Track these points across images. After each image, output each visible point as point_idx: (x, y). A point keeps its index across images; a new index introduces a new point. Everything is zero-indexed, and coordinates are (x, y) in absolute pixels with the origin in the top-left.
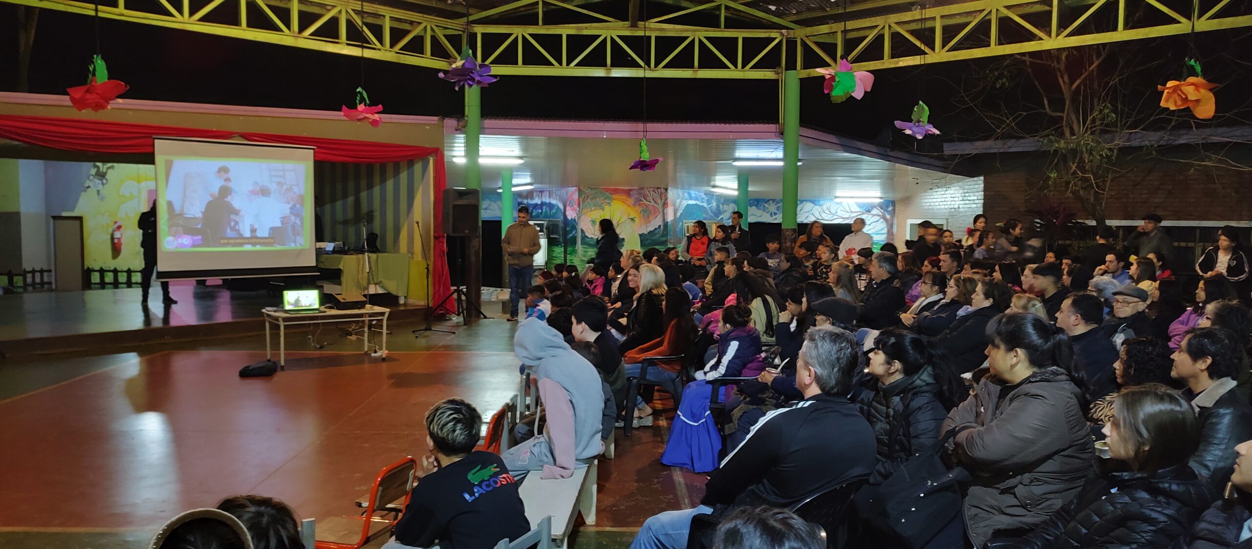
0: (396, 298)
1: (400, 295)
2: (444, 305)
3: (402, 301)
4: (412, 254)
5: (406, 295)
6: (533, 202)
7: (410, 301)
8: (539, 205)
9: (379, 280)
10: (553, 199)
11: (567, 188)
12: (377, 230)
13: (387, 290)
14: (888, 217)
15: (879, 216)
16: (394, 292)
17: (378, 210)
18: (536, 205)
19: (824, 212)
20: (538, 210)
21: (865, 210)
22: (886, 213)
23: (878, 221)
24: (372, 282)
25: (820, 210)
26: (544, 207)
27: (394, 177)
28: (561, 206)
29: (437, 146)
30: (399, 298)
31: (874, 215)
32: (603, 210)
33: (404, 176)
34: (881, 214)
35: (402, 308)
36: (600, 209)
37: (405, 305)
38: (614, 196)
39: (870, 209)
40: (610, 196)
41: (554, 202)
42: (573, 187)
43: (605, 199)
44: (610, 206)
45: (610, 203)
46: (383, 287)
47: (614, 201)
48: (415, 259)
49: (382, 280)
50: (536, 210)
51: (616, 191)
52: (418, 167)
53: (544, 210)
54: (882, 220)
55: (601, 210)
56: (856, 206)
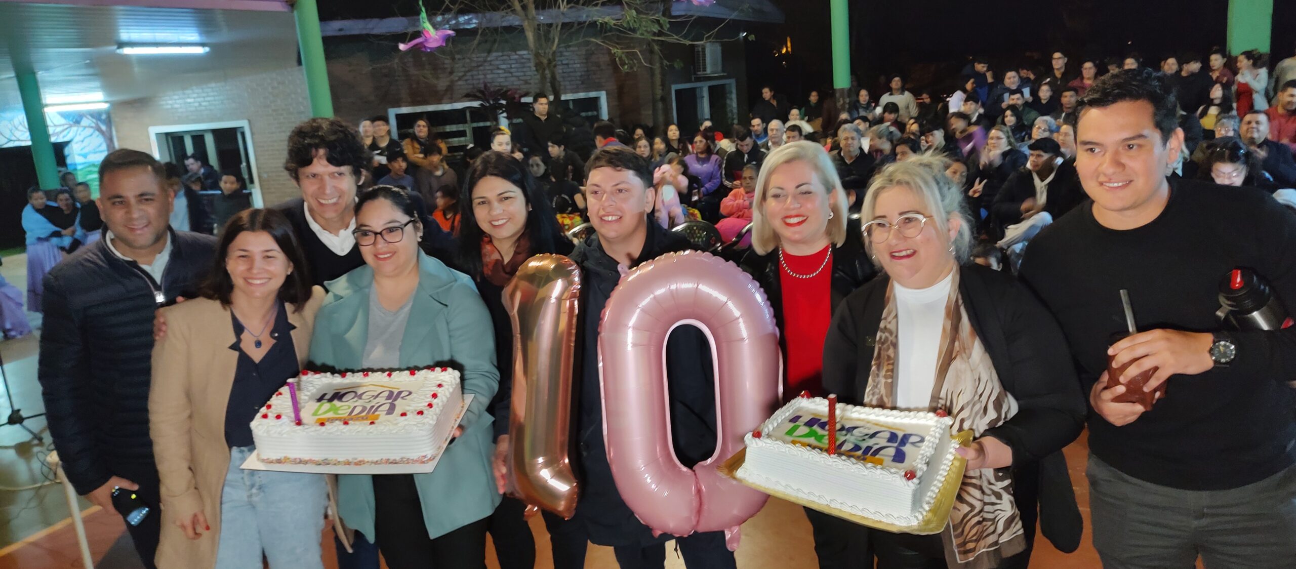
14: (104, 128)
15: (92, 127)
19: (17, 129)
21: (72, 120)
22: (99, 123)
23: (91, 135)
25: (10, 126)
31: (85, 127)
34: (93, 125)
39: (79, 119)
54: (97, 133)
56: (59, 117)
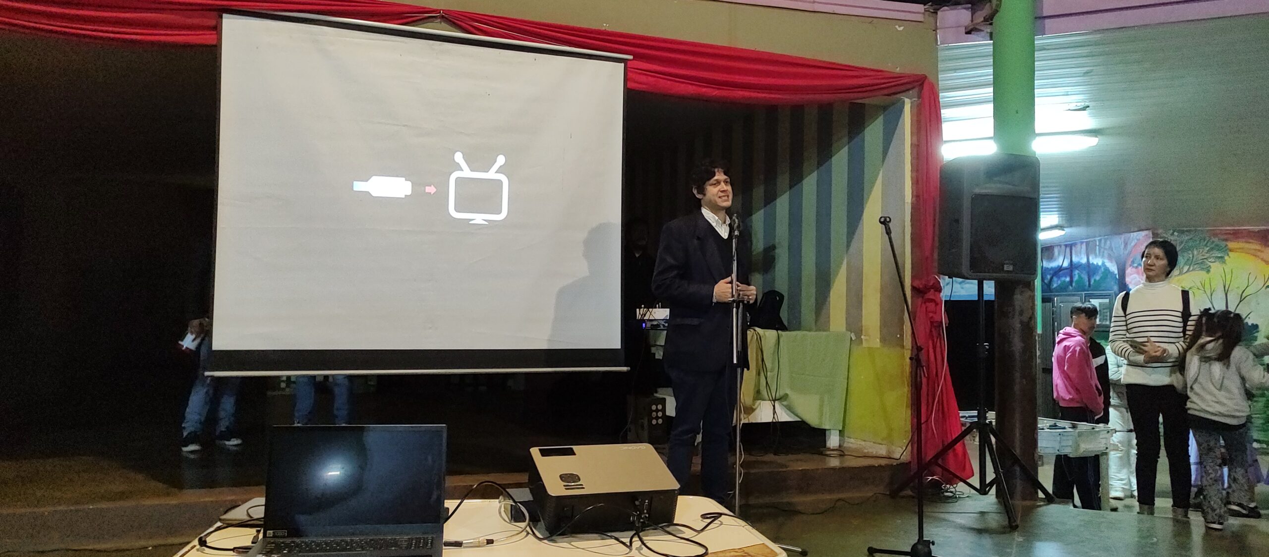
0: (821, 434)
1: (827, 427)
2: (940, 461)
3: (833, 441)
4: (858, 332)
5: (841, 429)
6: (1054, 264)
7: (852, 443)
8: (1066, 269)
9: (781, 393)
10: (1096, 256)
11: (1128, 235)
12: (782, 285)
13: (800, 418)
16: (813, 420)
17: (785, 244)
18: (1060, 269)
20: (1063, 279)
24: (764, 393)
26: (1076, 272)
27: (820, 164)
28: (1114, 268)
29: (919, 72)
30: (827, 432)
32: (1208, 271)
33: (840, 160)
35: (834, 463)
36: (1202, 269)
37: (841, 452)
38: (1231, 245)
40: (1223, 244)
41: (1096, 261)
42: (1142, 230)
43: (1212, 249)
44: (1224, 262)
45: (1222, 257)
46: (790, 409)
47: (1230, 254)
48: (865, 344)
49: (788, 392)
50: (1059, 278)
51: (1236, 235)
52: (873, 132)
53: (1076, 278)
55: (1204, 273)
